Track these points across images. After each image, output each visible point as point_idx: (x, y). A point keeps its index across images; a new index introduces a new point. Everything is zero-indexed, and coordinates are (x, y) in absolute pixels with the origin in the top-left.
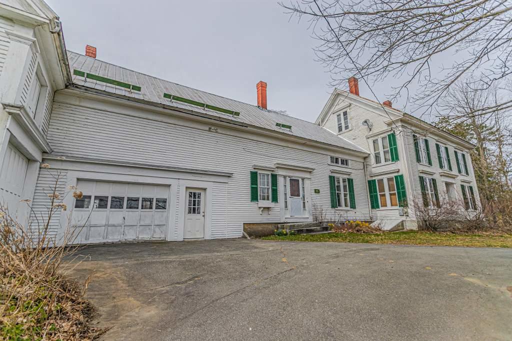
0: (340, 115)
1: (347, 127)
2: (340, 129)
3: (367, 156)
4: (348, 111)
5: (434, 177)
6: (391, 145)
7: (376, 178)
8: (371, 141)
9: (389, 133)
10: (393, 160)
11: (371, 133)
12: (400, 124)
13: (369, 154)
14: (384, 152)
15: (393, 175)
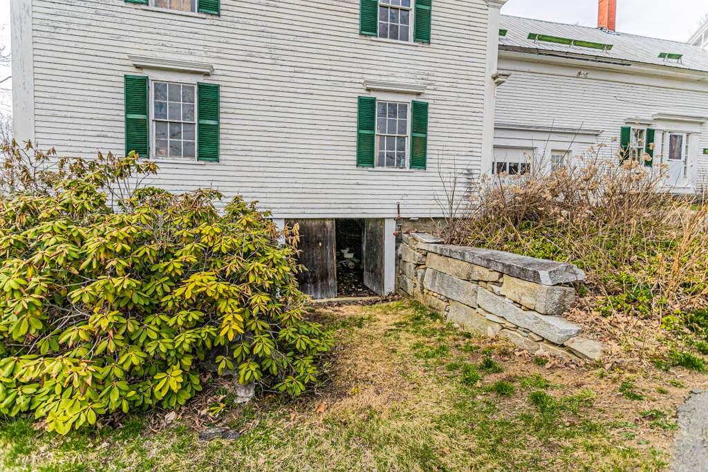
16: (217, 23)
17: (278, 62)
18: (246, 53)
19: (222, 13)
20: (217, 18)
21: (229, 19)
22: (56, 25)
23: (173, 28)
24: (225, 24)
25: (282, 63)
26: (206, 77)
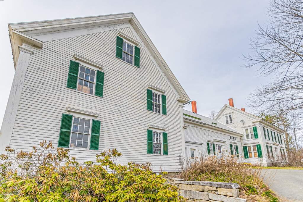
0: (227, 116)
1: (231, 122)
2: (227, 123)
3: (242, 135)
4: (232, 115)
5: (271, 145)
6: (254, 132)
7: (247, 145)
8: (244, 129)
9: (253, 126)
10: (255, 138)
11: (244, 126)
12: (259, 123)
13: (243, 135)
14: (251, 134)
15: (255, 144)
16: (101, 99)
17: (121, 115)
18: (110, 111)
19: (103, 97)
20: (101, 98)
21: (105, 99)
22: (34, 90)
23: (85, 99)
24: (103, 100)
25: (122, 116)
26: (95, 118)
